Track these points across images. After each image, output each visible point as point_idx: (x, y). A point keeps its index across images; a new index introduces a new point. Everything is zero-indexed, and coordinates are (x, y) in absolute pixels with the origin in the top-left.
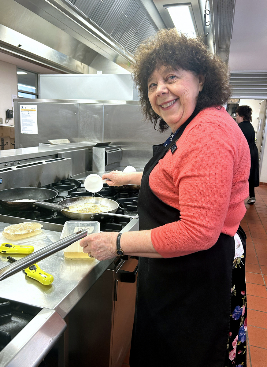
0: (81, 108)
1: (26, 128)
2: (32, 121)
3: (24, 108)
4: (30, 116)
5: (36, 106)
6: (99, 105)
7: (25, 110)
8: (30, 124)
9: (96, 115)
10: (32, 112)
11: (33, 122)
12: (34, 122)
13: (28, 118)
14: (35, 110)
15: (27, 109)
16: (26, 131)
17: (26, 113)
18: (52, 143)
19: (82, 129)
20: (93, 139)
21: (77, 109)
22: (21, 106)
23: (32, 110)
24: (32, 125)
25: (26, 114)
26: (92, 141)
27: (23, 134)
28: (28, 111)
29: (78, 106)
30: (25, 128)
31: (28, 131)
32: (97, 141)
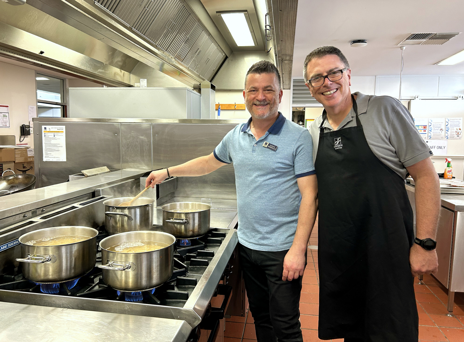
0: (123, 128)
1: (51, 154)
2: (58, 145)
3: (48, 130)
4: (56, 139)
5: (64, 127)
6: (146, 125)
7: (49, 132)
8: (56, 149)
9: (142, 136)
10: (59, 135)
11: (60, 147)
12: (62, 147)
13: (53, 142)
14: (63, 132)
15: (52, 130)
16: (50, 157)
17: (51, 135)
18: (86, 174)
19: (126, 153)
20: (139, 165)
21: (119, 129)
22: (43, 127)
23: (59, 132)
24: (58, 150)
25: (50, 137)
26: (138, 168)
27: (46, 162)
28: (53, 133)
29: (120, 125)
30: (49, 154)
31: (52, 157)
32: (144, 168)
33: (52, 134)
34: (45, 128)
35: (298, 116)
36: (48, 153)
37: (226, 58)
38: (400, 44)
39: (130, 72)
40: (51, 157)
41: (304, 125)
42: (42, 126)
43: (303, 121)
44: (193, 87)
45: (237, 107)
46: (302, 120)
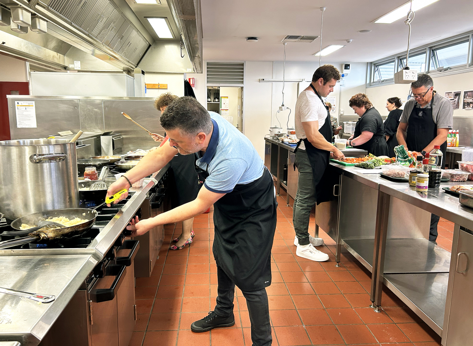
1: (23, 122)
2: (29, 116)
3: (20, 104)
4: (28, 111)
5: (34, 102)
6: (98, 101)
7: (21, 106)
9: (96, 109)
10: (30, 108)
12: (32, 117)
13: (25, 113)
14: (33, 106)
15: (23, 104)
18: (61, 135)
19: (84, 121)
20: (94, 130)
21: (78, 104)
23: (29, 106)
24: (29, 120)
25: (22, 109)
27: (20, 128)
29: (78, 101)
31: (25, 125)
32: (98, 131)
33: (24, 108)
34: (18, 103)
35: (214, 94)
36: (21, 121)
37: (150, 46)
38: (282, 41)
39: (64, 55)
40: (23, 125)
41: (219, 102)
42: (15, 101)
43: (218, 99)
44: (122, 69)
45: (161, 86)
46: (218, 97)
